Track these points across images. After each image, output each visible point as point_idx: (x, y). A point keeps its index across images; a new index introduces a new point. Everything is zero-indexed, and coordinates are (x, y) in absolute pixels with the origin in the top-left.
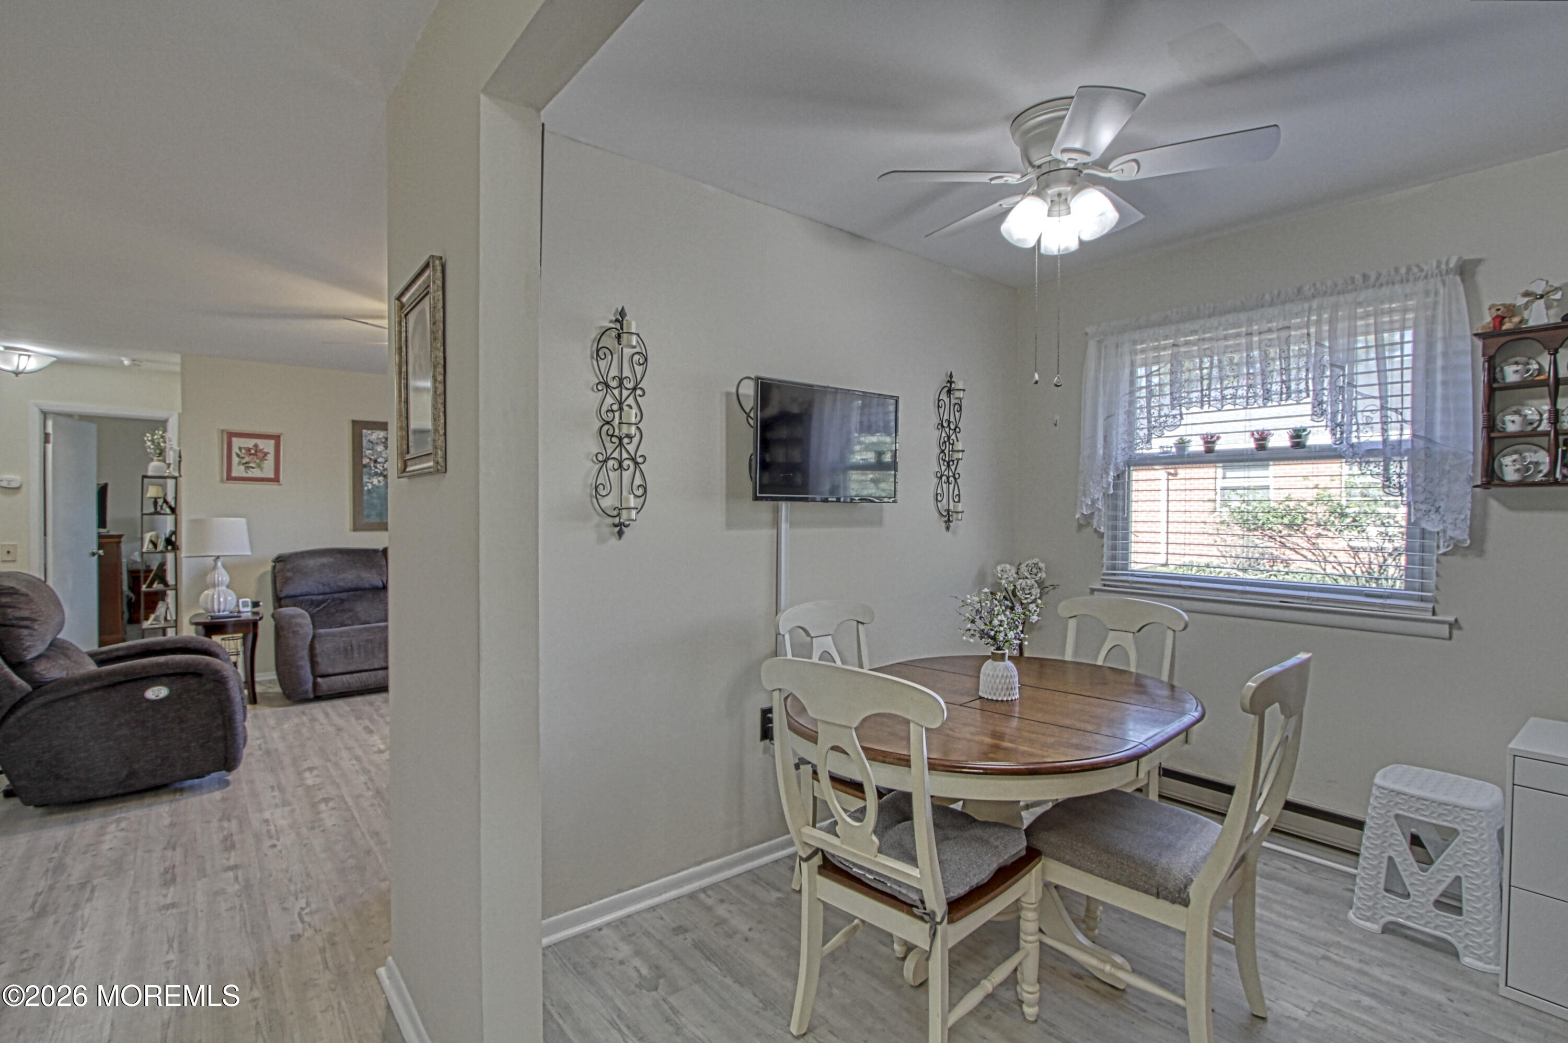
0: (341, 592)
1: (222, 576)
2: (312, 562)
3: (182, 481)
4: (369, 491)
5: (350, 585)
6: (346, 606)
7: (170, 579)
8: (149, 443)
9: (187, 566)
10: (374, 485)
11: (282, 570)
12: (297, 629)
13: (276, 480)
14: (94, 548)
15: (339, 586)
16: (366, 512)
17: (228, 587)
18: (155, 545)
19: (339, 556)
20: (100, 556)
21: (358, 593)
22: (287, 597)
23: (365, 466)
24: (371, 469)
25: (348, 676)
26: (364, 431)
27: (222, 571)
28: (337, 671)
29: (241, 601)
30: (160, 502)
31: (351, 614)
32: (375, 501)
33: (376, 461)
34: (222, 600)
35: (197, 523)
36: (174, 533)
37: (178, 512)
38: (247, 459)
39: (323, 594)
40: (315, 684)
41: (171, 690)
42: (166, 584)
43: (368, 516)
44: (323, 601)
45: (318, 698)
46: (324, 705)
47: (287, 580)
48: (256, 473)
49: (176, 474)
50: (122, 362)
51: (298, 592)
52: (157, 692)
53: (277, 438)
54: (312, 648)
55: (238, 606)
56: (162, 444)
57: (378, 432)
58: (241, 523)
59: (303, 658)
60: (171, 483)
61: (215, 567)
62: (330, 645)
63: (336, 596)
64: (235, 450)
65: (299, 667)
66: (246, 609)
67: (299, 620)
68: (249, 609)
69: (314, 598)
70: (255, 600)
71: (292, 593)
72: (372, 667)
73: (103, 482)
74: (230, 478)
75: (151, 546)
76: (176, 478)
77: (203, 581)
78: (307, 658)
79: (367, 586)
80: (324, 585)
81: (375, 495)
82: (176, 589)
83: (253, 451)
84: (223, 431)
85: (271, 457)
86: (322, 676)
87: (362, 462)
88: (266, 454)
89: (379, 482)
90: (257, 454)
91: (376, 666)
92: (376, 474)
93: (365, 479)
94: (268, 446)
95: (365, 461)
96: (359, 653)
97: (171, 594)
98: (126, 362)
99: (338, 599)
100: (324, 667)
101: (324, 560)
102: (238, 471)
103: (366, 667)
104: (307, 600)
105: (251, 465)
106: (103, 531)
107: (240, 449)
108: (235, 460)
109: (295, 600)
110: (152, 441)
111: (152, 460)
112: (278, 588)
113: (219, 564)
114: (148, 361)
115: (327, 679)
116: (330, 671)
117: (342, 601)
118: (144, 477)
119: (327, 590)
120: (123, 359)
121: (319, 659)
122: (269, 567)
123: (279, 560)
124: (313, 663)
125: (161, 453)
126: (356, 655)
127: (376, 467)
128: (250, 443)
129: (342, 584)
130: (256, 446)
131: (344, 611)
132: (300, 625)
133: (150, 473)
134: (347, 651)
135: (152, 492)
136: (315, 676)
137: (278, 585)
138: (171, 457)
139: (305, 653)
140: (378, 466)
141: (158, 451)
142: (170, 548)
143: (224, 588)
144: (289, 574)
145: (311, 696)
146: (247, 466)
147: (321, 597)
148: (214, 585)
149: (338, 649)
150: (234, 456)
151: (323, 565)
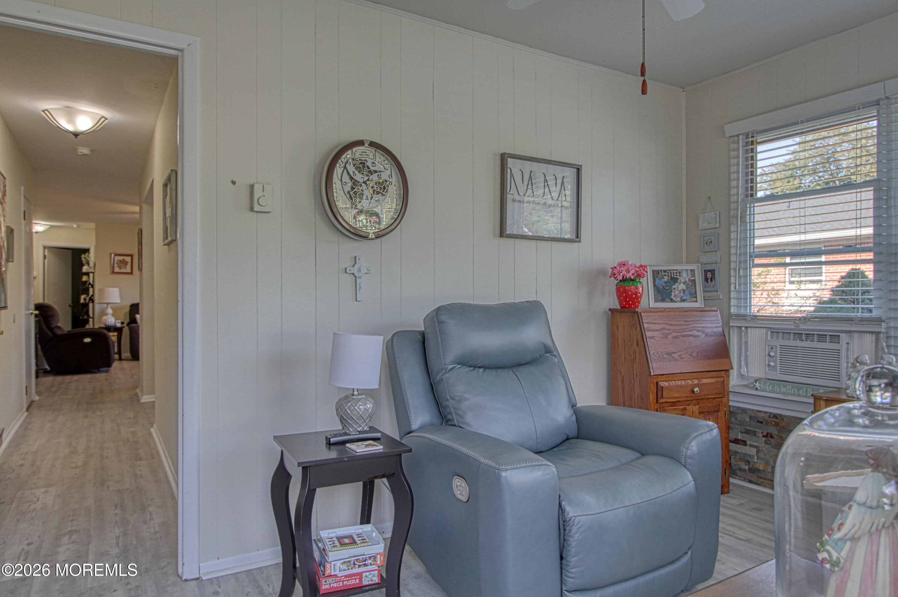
1: (110, 311)
3: (96, 274)
7: (91, 315)
8: (83, 259)
9: (97, 307)
11: (133, 310)
13: (131, 273)
18: (85, 301)
27: (110, 309)
29: (117, 321)
30: (88, 283)
34: (110, 319)
35: (101, 290)
36: (92, 296)
37: (94, 286)
38: (120, 265)
41: (91, 340)
42: (88, 316)
48: (123, 270)
49: (93, 271)
52: (87, 340)
53: (132, 256)
55: (116, 323)
56: (88, 259)
58: (117, 290)
60: (91, 275)
61: (107, 308)
64: (116, 261)
66: (118, 324)
68: (120, 324)
70: (123, 321)
74: (113, 272)
76: (93, 273)
77: (103, 313)
82: (93, 318)
83: (123, 261)
84: (112, 253)
85: (129, 264)
88: (127, 263)
90: (124, 263)
94: (128, 259)
97: (91, 320)
102: (117, 270)
105: (122, 267)
107: (118, 260)
108: (116, 265)
110: (85, 258)
111: (84, 266)
113: (109, 306)
114: (83, 225)
120: (74, 225)
122: (128, 309)
123: (132, 306)
125: (88, 264)
128: (122, 258)
130: (124, 259)
133: (83, 271)
135: (84, 279)
138: (92, 264)
141: (87, 262)
142: (91, 302)
143: (111, 316)
146: (120, 267)
148: (107, 315)
150: (115, 263)
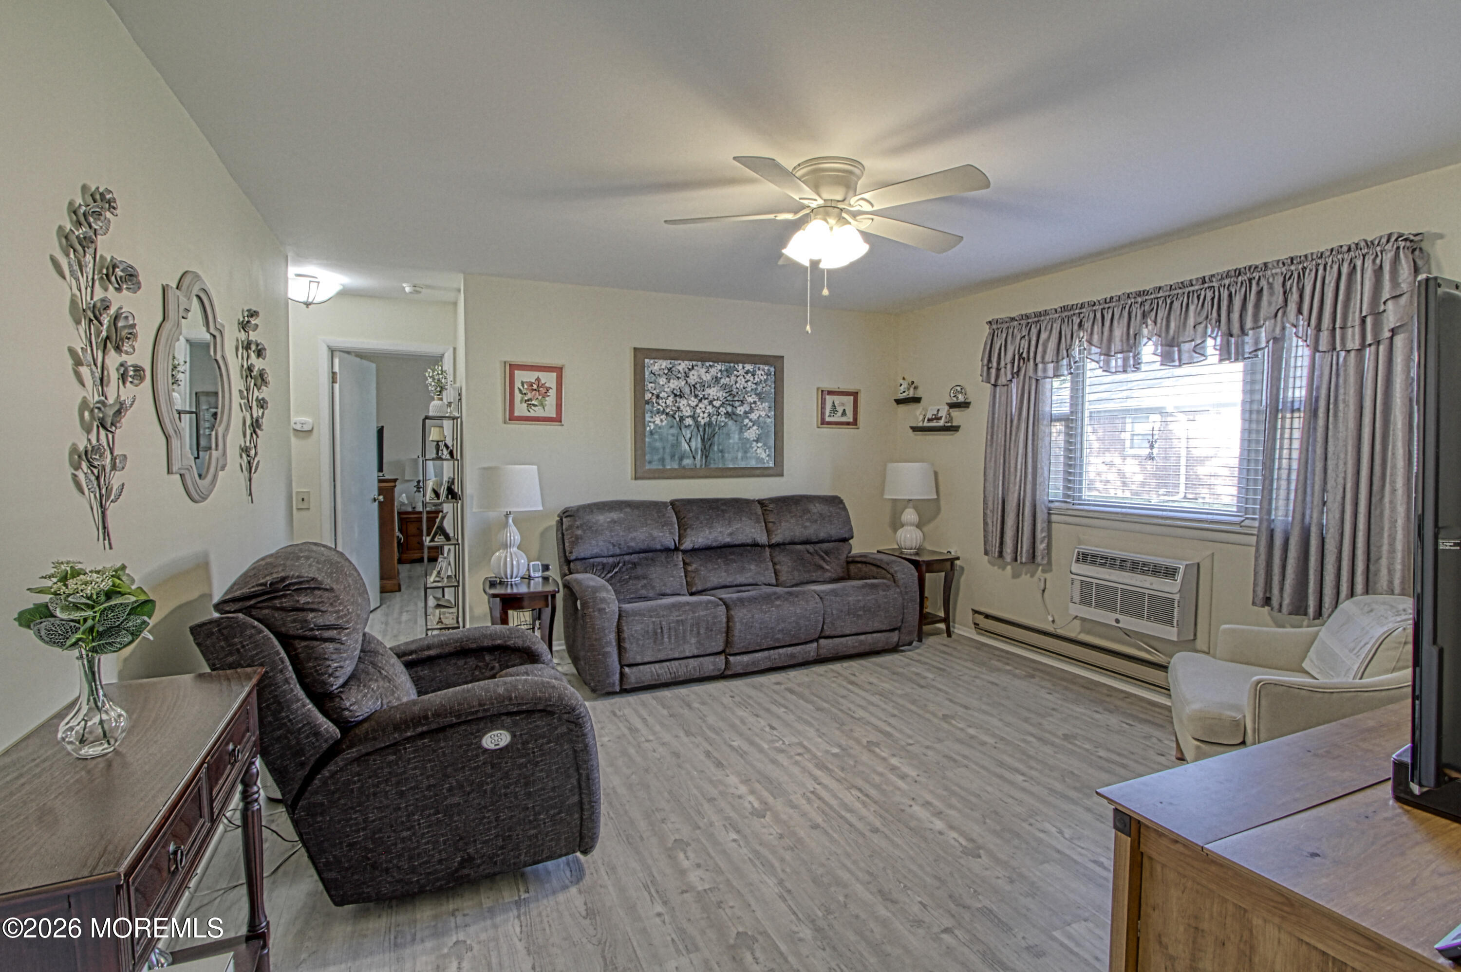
0: (631, 554)
1: (514, 534)
2: (602, 518)
3: (464, 420)
4: (651, 433)
5: (642, 546)
6: (639, 571)
8: (430, 380)
10: (656, 425)
11: (570, 527)
12: (603, 606)
13: (558, 419)
14: (375, 493)
15: (629, 547)
16: (648, 457)
17: (518, 548)
18: (437, 495)
19: (628, 510)
20: (380, 503)
21: (650, 554)
22: (577, 559)
23: (647, 402)
24: (653, 406)
25: (657, 666)
26: (647, 361)
27: (513, 528)
28: (646, 660)
29: (531, 564)
30: (441, 444)
31: (645, 581)
32: (658, 444)
33: (658, 397)
34: (515, 563)
36: (459, 482)
37: (460, 457)
38: (529, 396)
39: (612, 556)
40: (622, 675)
41: (514, 736)
42: (448, 538)
43: (650, 462)
44: (615, 565)
45: (624, 691)
46: (632, 699)
47: (577, 540)
48: (538, 412)
49: (455, 414)
50: (404, 288)
51: (587, 554)
52: (496, 740)
53: (559, 371)
54: (619, 631)
55: (529, 570)
56: (443, 381)
57: (660, 361)
58: (531, 471)
59: (610, 642)
61: (506, 525)
62: (639, 627)
63: (627, 558)
64: (518, 384)
65: (606, 655)
66: (537, 575)
67: (604, 594)
68: (540, 574)
69: (605, 560)
70: (543, 563)
71: (582, 555)
72: (682, 656)
73: (380, 425)
74: (513, 418)
75: (433, 496)
76: (454, 418)
78: (614, 643)
79: (659, 547)
80: (614, 546)
81: (656, 437)
82: (457, 545)
83: (535, 387)
84: (505, 363)
85: (553, 393)
86: (630, 666)
87: (644, 397)
88: (548, 389)
89: (661, 421)
90: (539, 388)
91: (688, 654)
92: (658, 412)
93: (648, 419)
94: (549, 379)
95: (648, 396)
96: (670, 638)
97: (451, 549)
98: (408, 289)
99: (629, 562)
100: (634, 653)
101: (615, 515)
102: (521, 409)
103: (676, 656)
104: (599, 563)
105: (533, 402)
106: (381, 474)
107: (523, 384)
108: (518, 396)
109: (588, 564)
110: (433, 378)
111: (433, 399)
112: (567, 549)
113: (510, 521)
114: (428, 287)
115: (635, 669)
116: (639, 659)
117: (635, 565)
118: (427, 418)
119: (618, 551)
120: (404, 285)
121: (627, 645)
122: (553, 521)
123: (567, 514)
124: (621, 649)
125: (441, 391)
126: (666, 640)
127: (659, 404)
128: (531, 376)
129: (632, 544)
130: (538, 379)
131: (637, 578)
132: (603, 600)
133: (431, 414)
134: (656, 635)
135: (434, 435)
136: (622, 666)
137: (567, 544)
138: (451, 395)
139: (612, 637)
140: (660, 402)
141: (438, 389)
142: (454, 498)
143: (515, 549)
144: (579, 532)
145: (618, 689)
146: (529, 404)
147: (611, 560)
148: (505, 546)
149: (648, 632)
150: (517, 391)
151: (614, 522)
